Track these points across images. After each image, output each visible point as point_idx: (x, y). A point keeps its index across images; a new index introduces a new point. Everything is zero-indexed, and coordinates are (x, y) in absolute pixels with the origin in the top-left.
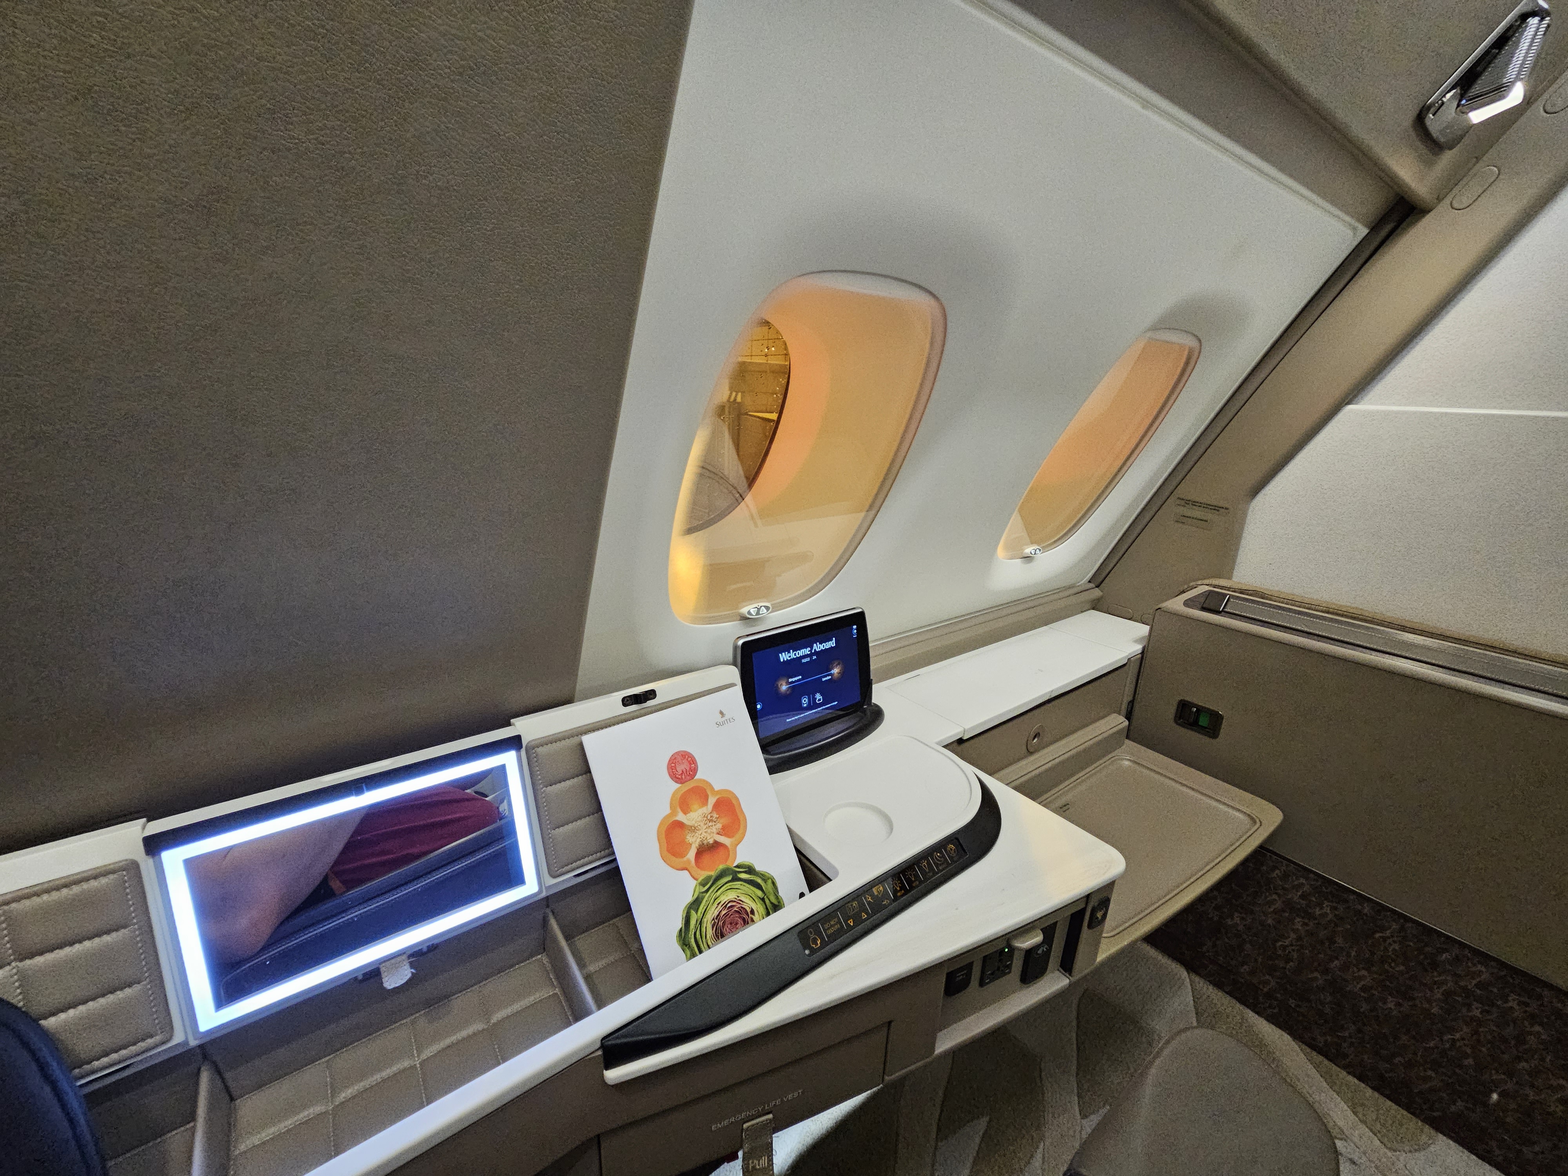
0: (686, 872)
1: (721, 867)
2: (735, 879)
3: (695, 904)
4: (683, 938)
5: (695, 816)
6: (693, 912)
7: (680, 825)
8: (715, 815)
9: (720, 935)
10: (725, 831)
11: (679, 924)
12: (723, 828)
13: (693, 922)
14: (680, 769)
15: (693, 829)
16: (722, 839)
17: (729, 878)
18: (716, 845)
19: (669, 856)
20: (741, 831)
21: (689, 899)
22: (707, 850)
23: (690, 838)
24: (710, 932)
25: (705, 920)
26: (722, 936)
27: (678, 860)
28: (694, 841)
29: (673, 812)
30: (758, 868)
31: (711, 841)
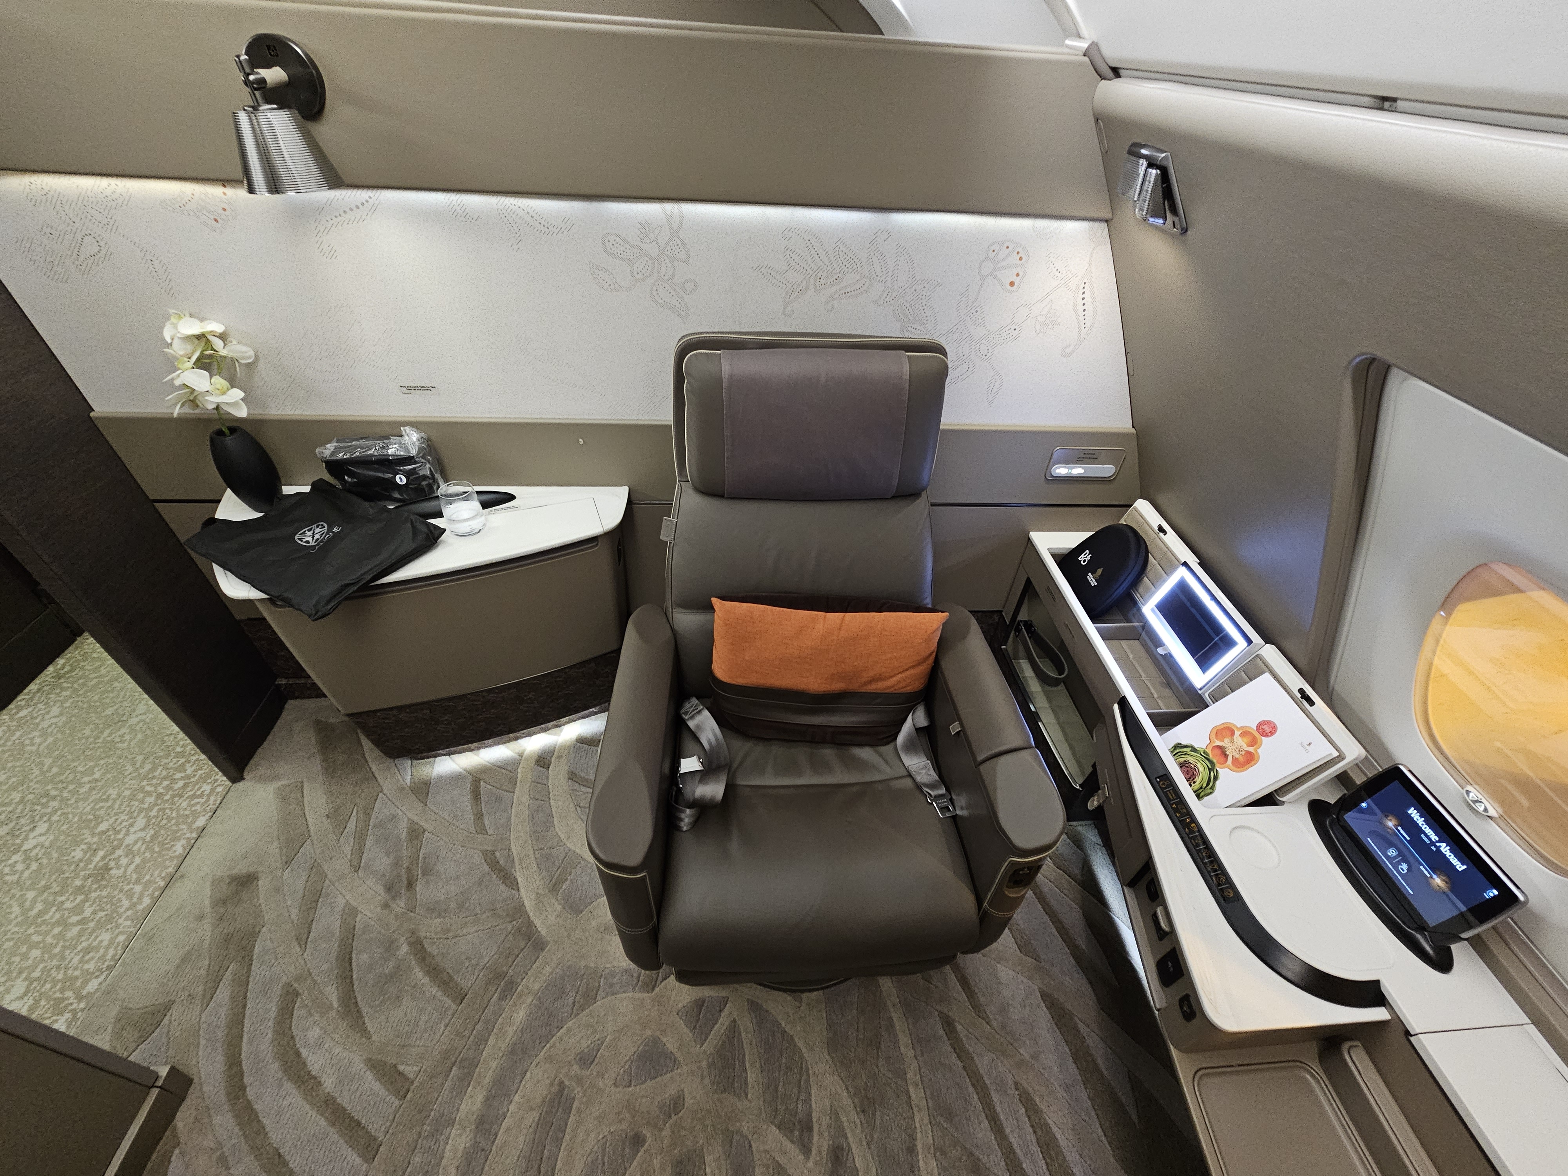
0: (1209, 742)
1: (1215, 761)
2: (1210, 770)
3: (1194, 750)
4: (1178, 746)
5: (1240, 742)
6: (1190, 749)
7: (1232, 733)
8: (1243, 753)
9: (1181, 765)
10: (1235, 761)
11: (1184, 743)
12: (1236, 759)
13: (1185, 750)
14: (1266, 727)
15: (1232, 742)
16: (1230, 759)
17: (1210, 766)
18: (1226, 756)
19: (1215, 730)
20: (1236, 769)
21: (1196, 746)
22: (1222, 751)
23: (1227, 740)
24: (1182, 760)
25: (1187, 756)
26: (1181, 767)
27: (1214, 736)
28: (1226, 743)
29: (1239, 729)
30: (1217, 782)
31: (1227, 753)
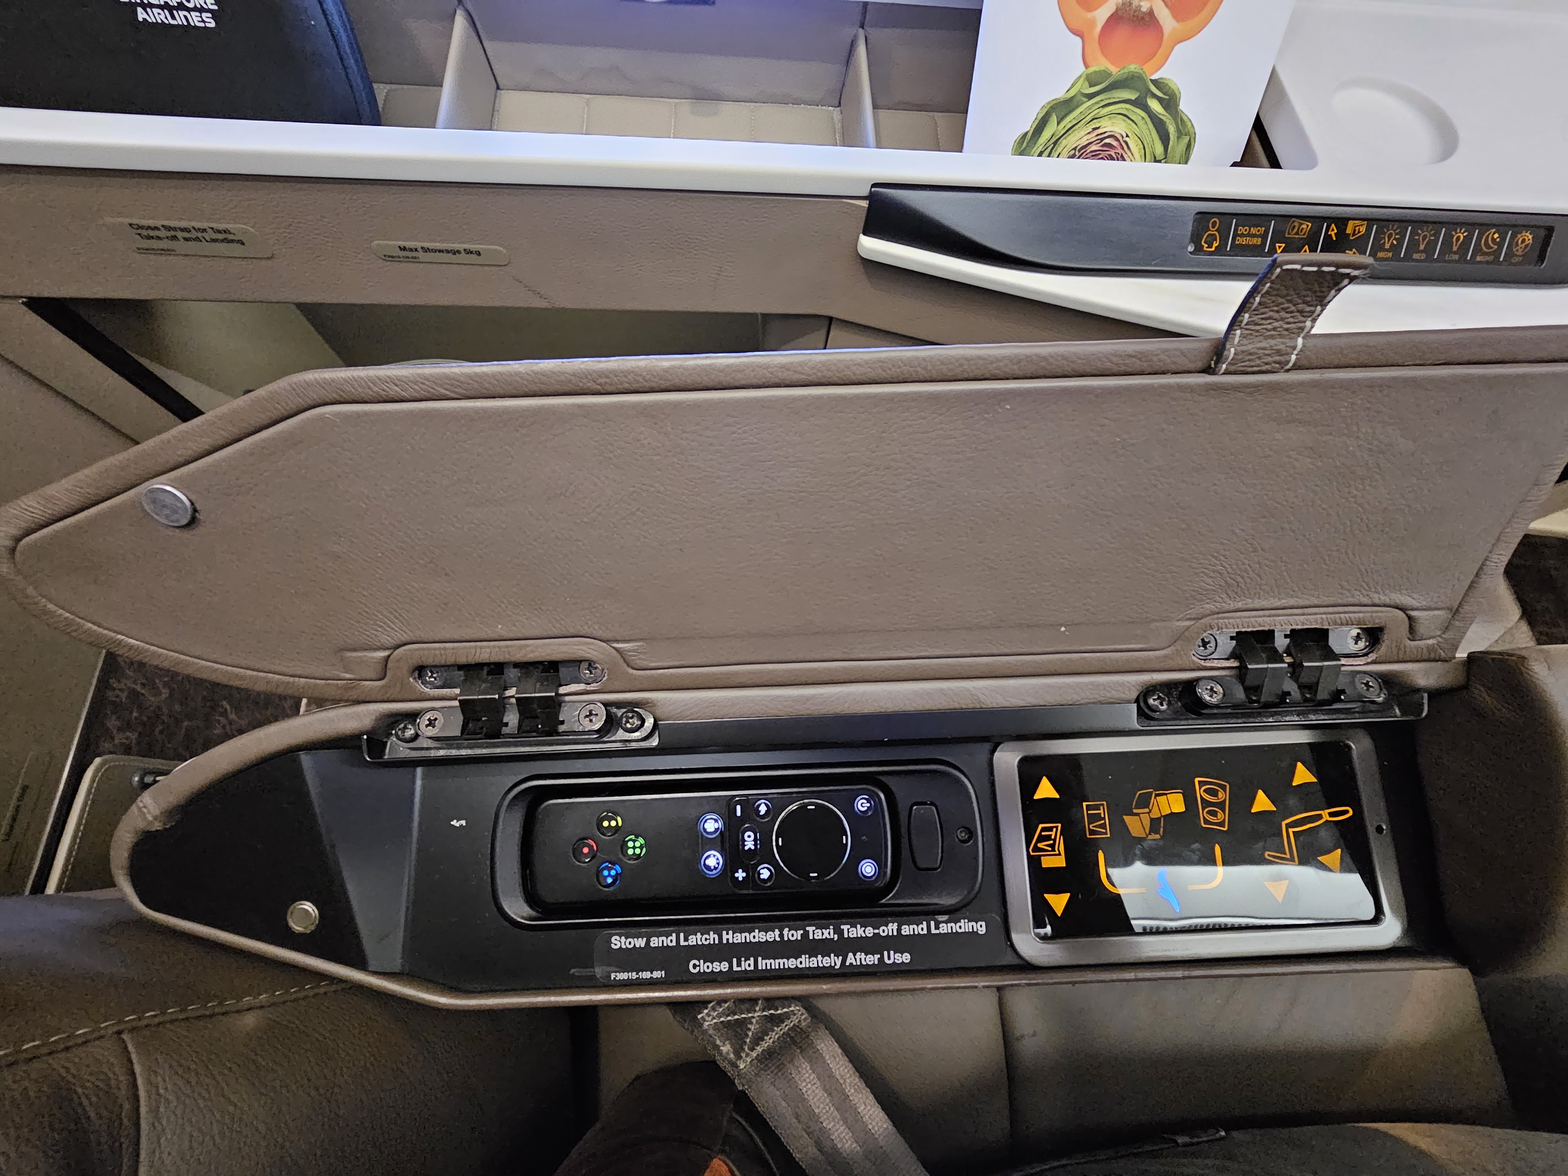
0: (1078, 40)
2: (1140, 103)
3: (1064, 107)
6: (1054, 119)
16: (1162, 14)
17: (1133, 96)
20: (1200, 19)
21: (1060, 93)
22: (1130, 20)
25: (1064, 142)
27: (1078, 10)
30: (1184, 106)
31: (1145, 8)
